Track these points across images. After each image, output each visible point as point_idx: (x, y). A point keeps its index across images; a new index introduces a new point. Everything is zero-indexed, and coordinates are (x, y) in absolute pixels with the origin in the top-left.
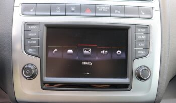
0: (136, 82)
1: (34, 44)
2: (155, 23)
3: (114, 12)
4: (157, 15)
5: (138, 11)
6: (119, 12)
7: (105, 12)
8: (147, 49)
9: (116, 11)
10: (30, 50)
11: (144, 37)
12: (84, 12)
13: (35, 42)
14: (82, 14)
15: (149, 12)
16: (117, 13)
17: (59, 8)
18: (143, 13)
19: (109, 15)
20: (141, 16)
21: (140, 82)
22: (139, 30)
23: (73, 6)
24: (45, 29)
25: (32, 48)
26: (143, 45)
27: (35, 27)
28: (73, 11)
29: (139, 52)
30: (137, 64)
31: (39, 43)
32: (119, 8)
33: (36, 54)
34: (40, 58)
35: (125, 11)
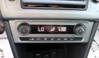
0: (91, 4)
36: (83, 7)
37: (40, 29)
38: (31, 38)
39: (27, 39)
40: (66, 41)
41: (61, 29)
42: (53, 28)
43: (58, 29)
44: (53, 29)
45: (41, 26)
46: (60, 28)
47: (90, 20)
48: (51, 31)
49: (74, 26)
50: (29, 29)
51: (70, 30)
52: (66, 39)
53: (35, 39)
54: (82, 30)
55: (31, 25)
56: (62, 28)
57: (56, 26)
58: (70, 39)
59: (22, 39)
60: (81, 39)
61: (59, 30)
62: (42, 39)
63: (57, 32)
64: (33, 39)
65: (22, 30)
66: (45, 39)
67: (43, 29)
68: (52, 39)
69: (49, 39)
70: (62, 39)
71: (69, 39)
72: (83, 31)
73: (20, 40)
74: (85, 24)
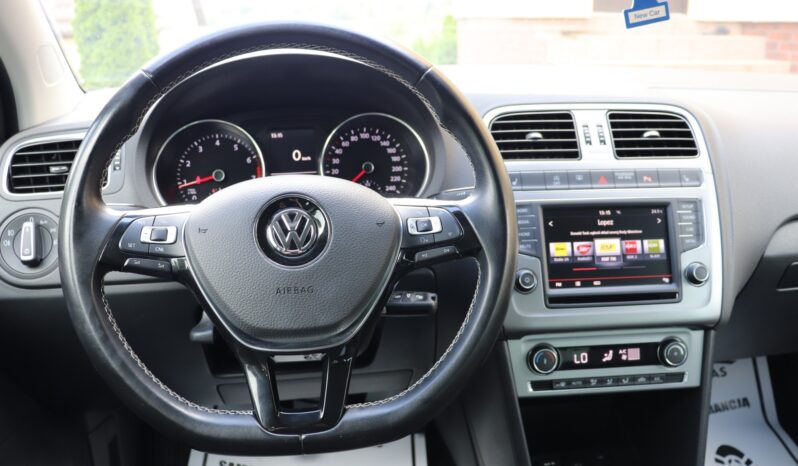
0: (688, 289)
1: (527, 238)
2: (707, 192)
3: (642, 181)
4: (708, 178)
5: (677, 177)
6: (650, 179)
7: (628, 180)
8: (699, 236)
9: (645, 178)
10: (521, 248)
11: (693, 217)
12: (597, 182)
13: (527, 234)
14: (594, 186)
15: (696, 177)
16: (647, 181)
17: (556, 178)
18: (687, 180)
19: (635, 185)
20: (684, 184)
21: (692, 286)
22: (684, 206)
23: (579, 173)
24: (541, 212)
25: (525, 243)
26: (691, 229)
27: (524, 210)
28: (581, 182)
29: (688, 241)
30: (686, 260)
31: (535, 235)
32: (649, 173)
33: (533, 252)
34: (540, 258)
35: (659, 177)
36: (670, 297)
37: (579, 359)
38: (559, 381)
39: (549, 385)
40: (642, 383)
41: (627, 354)
42: (608, 353)
43: (621, 355)
44: (608, 357)
45: (578, 349)
46: (624, 351)
47: (694, 326)
48: (604, 360)
49: (656, 345)
51: (651, 354)
52: (642, 379)
53: (569, 383)
54: (678, 351)
55: (558, 349)
56: (630, 350)
57: (616, 348)
58: (653, 379)
59: (536, 385)
60: (680, 377)
61: (624, 357)
62: (586, 382)
63: (617, 362)
64: (563, 384)
65: (542, 359)
66: (592, 381)
67: (584, 357)
68: (610, 382)
69: (602, 381)
70: (633, 379)
71: (650, 378)
72: (682, 352)
73: (531, 390)
74: (683, 337)
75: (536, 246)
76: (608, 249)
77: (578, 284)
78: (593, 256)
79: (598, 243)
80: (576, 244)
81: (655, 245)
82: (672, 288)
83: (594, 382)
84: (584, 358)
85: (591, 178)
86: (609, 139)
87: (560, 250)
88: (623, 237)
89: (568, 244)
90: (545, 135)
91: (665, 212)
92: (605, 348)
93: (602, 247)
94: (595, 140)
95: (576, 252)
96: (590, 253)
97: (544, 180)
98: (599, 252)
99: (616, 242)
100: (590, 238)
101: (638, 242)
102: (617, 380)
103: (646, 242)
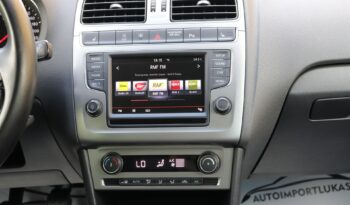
0: (214, 117)
1: (97, 78)
3: (188, 37)
4: (241, 37)
6: (194, 36)
7: (177, 37)
8: (227, 77)
9: (190, 35)
10: (94, 85)
11: (223, 64)
12: (153, 38)
13: (99, 75)
14: (151, 41)
15: (231, 34)
16: (191, 37)
17: (124, 36)
18: (223, 36)
19: (181, 40)
20: (220, 39)
21: (218, 116)
22: (217, 55)
23: (141, 32)
24: (110, 60)
25: (97, 81)
26: (222, 72)
27: (98, 59)
28: (141, 39)
29: (217, 81)
30: (214, 96)
31: (104, 75)
32: (193, 31)
33: (101, 88)
34: (106, 93)
35: (201, 34)
36: (202, 122)
37: (139, 164)
38: (123, 180)
39: (116, 182)
40: (185, 185)
41: (175, 163)
42: (161, 161)
43: (170, 163)
44: (161, 164)
45: (140, 158)
46: (173, 160)
48: (158, 166)
50: (120, 162)
51: (192, 162)
52: (185, 181)
53: (130, 181)
54: (210, 162)
55: (123, 157)
56: (177, 160)
57: (167, 158)
58: (193, 182)
59: (108, 182)
60: (215, 180)
61: (173, 165)
62: (143, 181)
63: (167, 168)
64: (126, 182)
65: (109, 163)
66: (147, 181)
68: (161, 182)
69: (154, 181)
70: (178, 181)
71: (191, 181)
72: (213, 163)
73: (104, 185)
75: (104, 84)
76: (158, 86)
77: (134, 111)
78: (147, 91)
79: (151, 82)
80: (135, 83)
81: (194, 84)
82: (203, 115)
83: (149, 182)
84: (143, 164)
85: (149, 35)
86: (168, 7)
87: (123, 87)
88: (170, 78)
89: (129, 83)
90: (124, 5)
91: (204, 59)
92: (159, 158)
93: (154, 85)
94: (158, 8)
95: (134, 89)
96: (144, 89)
97: (115, 37)
98: (151, 88)
99: (164, 81)
100: (146, 79)
101: (181, 82)
102: (166, 181)
103: (187, 82)
